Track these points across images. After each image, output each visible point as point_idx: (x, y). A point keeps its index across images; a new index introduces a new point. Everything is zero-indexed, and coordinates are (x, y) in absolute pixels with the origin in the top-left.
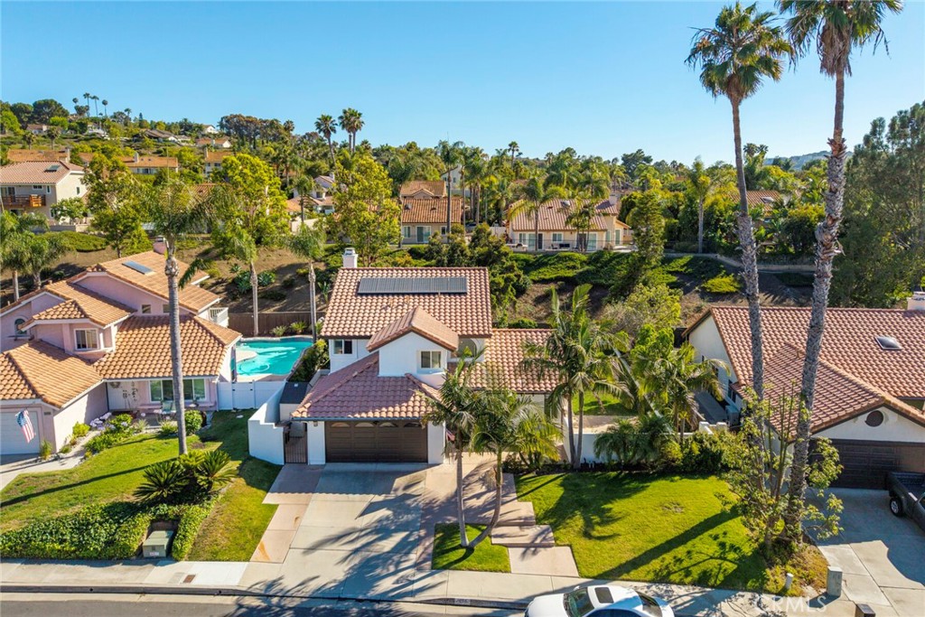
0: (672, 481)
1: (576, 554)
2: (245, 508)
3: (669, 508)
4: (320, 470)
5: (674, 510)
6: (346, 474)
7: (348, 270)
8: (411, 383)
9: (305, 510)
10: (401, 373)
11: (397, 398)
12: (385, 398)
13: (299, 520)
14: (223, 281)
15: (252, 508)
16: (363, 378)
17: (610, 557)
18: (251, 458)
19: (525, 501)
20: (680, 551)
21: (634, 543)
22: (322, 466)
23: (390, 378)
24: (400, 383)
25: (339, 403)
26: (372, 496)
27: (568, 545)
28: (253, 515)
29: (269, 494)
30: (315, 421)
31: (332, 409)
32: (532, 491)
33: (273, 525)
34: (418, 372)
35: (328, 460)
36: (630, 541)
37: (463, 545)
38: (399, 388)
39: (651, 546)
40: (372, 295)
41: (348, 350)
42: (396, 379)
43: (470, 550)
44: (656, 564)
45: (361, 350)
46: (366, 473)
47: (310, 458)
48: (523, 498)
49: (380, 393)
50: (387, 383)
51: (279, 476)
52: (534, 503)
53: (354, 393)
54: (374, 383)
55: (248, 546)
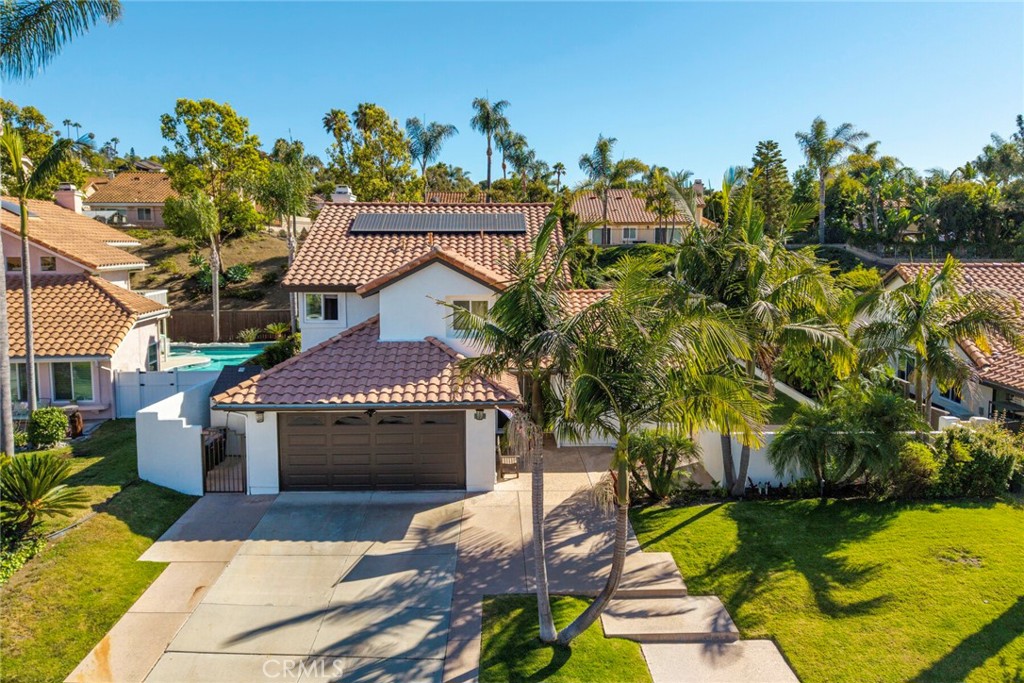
0: (933, 511)
1: (791, 657)
2: (94, 569)
3: (951, 559)
4: (268, 503)
5: (963, 562)
6: (314, 508)
7: (338, 205)
8: (436, 350)
9: (219, 573)
10: (418, 336)
11: (412, 373)
12: (388, 373)
13: (201, 591)
14: (181, 277)
15: (109, 569)
16: (351, 345)
17: (870, 661)
18: (137, 482)
19: (657, 550)
21: (913, 631)
22: (275, 496)
23: (399, 343)
24: (416, 351)
25: (304, 381)
27: (766, 637)
28: (105, 582)
29: (157, 544)
30: (260, 411)
31: (289, 389)
32: (668, 533)
33: (145, 603)
34: (448, 335)
35: (282, 488)
36: (899, 625)
37: (547, 638)
38: (414, 358)
39: (952, 640)
40: (374, 234)
41: (331, 311)
42: (410, 345)
43: (563, 650)
45: (352, 311)
46: (351, 508)
47: (251, 482)
48: (652, 546)
49: (379, 366)
50: (394, 351)
51: (188, 513)
52: (673, 553)
53: (333, 366)
54: (371, 351)
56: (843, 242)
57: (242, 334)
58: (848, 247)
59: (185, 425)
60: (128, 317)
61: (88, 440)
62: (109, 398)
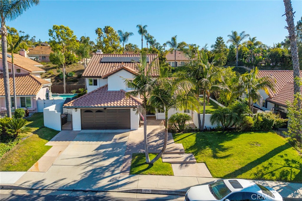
0: (250, 134)
1: (208, 166)
2: (33, 147)
3: (253, 144)
4: (78, 132)
5: (256, 145)
6: (90, 134)
7: (97, 55)
8: (123, 93)
9: (66, 148)
10: (118, 89)
11: (116, 99)
12: (110, 99)
13: (61, 152)
14: (54, 76)
15: (37, 147)
16: (100, 91)
17: (228, 167)
18: (44, 127)
19: (179, 143)
20: (265, 164)
21: (240, 161)
22: (80, 131)
23: (113, 91)
24: (117, 93)
25: (88, 101)
26: (102, 142)
27: (203, 162)
28: (36, 150)
29: (49, 142)
30: (76, 109)
31: (84, 103)
32: (182, 139)
33: (46, 155)
34: (126, 89)
35: (82, 129)
36: (237, 159)
37: (148, 162)
38: (117, 95)
39: (249, 162)
40: (107, 62)
41: (95, 83)
42: (116, 92)
43: (151, 165)
44: (254, 170)
45: (101, 83)
46: (101, 133)
47: (74, 127)
48: (177, 142)
49: (108, 97)
50: (112, 93)
51: (57, 135)
52: (183, 144)
53: (95, 97)
54: (106, 93)
55: (29, 164)
56: (243, 66)
57: (72, 91)
58: (244, 67)
59: (56, 112)
60: (40, 85)
61: (30, 117)
62: (35, 107)
